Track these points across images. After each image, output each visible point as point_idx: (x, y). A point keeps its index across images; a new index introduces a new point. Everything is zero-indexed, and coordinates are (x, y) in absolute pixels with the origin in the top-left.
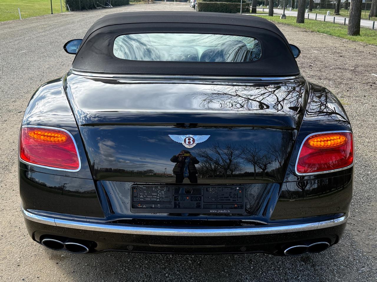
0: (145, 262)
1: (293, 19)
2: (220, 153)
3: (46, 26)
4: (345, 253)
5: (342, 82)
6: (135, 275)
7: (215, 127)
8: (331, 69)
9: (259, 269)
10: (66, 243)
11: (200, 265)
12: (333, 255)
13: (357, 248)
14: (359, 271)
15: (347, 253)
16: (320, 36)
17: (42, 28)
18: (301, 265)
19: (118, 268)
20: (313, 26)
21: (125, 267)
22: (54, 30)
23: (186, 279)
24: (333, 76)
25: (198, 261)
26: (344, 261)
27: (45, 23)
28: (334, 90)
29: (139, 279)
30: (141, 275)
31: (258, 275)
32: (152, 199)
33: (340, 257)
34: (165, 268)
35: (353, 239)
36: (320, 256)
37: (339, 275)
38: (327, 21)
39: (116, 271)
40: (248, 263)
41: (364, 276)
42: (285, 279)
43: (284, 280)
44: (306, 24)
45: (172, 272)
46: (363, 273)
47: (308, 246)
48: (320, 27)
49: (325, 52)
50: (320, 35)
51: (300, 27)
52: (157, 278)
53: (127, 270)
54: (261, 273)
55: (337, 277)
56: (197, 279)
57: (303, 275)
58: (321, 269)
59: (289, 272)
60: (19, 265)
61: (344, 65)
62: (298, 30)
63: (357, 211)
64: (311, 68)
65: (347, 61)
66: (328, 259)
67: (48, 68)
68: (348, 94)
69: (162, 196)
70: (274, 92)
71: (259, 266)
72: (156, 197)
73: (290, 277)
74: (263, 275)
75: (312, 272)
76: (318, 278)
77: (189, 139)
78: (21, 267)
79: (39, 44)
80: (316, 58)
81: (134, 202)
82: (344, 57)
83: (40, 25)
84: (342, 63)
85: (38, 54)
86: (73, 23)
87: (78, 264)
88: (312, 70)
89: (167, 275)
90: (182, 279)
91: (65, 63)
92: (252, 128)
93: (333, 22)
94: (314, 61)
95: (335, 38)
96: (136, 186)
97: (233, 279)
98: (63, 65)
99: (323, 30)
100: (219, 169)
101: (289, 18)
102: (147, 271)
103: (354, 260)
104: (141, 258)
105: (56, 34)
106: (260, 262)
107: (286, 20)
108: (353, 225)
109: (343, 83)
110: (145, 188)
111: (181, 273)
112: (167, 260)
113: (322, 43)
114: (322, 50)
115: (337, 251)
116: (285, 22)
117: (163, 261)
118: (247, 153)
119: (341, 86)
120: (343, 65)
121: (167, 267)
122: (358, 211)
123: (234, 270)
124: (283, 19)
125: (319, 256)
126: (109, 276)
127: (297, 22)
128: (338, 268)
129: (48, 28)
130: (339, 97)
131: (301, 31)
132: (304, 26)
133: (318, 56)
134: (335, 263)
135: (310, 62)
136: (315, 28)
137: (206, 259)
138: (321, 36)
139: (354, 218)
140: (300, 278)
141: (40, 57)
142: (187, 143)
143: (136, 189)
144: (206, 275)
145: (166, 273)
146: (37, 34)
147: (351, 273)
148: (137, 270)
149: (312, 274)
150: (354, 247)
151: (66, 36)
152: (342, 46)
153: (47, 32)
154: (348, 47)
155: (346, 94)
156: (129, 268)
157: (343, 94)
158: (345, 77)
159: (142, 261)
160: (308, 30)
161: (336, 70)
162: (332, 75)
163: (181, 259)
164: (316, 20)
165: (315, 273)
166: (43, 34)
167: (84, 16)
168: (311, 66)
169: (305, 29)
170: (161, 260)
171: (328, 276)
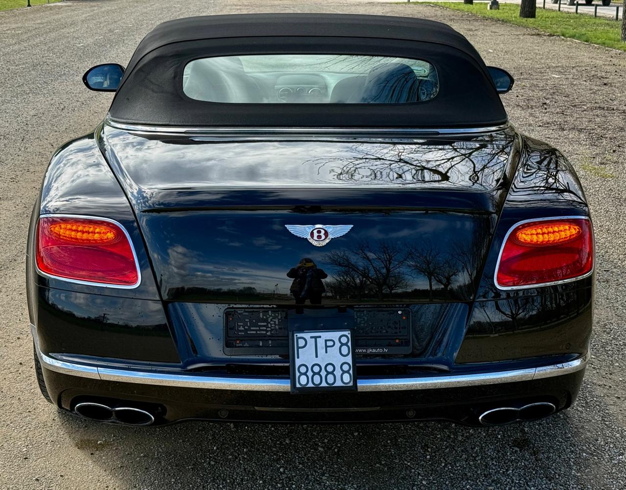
0: (244, 450)
1: (514, 10)
2: (371, 258)
3: (20, 32)
4: (591, 433)
5: (604, 135)
6: (228, 471)
7: (361, 211)
8: (585, 110)
9: (440, 459)
10: (117, 409)
11: (339, 455)
12: (570, 435)
13: (613, 425)
14: (613, 461)
15: (593, 433)
16: (566, 43)
17: (13, 36)
18: (513, 453)
19: (197, 460)
20: (554, 22)
21: (210, 459)
22: (38, 40)
23: (314, 475)
24: (587, 123)
25: (335, 448)
26: (589, 446)
27: (17, 25)
28: (588, 151)
29: (235, 476)
30: (238, 471)
31: (438, 469)
32: (258, 332)
33: (581, 439)
34: (279, 459)
35: (607, 411)
36: (547, 438)
37: (578, 467)
38: (582, 12)
39: (193, 465)
40: (421, 450)
41: (621, 469)
42: (484, 474)
43: (483, 476)
44: (539, 19)
45: (290, 465)
46: (620, 464)
47: (519, 409)
48: (566, 26)
49: (574, 76)
50: (567, 41)
51: (526, 27)
52: (264, 474)
53: (212, 463)
54: (443, 465)
55: (575, 470)
56: (334, 476)
57: (517, 468)
58: (548, 458)
59: (493, 464)
60: (27, 458)
61: (611, 101)
62: (523, 33)
63: (617, 364)
64: (546, 109)
65: (616, 95)
66: (561, 442)
67: (35, 115)
68: (615, 158)
69: (275, 326)
70: (469, 156)
71: (440, 454)
72: (265, 328)
73: (493, 471)
74: (447, 469)
75: (531, 463)
76: (542, 471)
77: (319, 232)
78: (31, 461)
79: (11, 67)
80: (556, 89)
81: (229, 337)
82: (611, 86)
83: (7, 30)
84: (606, 98)
85: (11, 89)
86: (73, 24)
87: (128, 454)
88: (546, 113)
89: (281, 470)
90: (308, 476)
91: (66, 106)
92: (425, 212)
93: (594, 14)
94: (551, 95)
95: (596, 48)
96: (233, 310)
97: (396, 475)
98: (63, 109)
99: (571, 31)
100: (369, 285)
101: (505, 7)
102: (247, 464)
103: (607, 443)
104: (235, 445)
105: (42, 47)
106: (442, 448)
107: (500, 11)
108: (608, 387)
109: (607, 138)
110: (247, 314)
111: (307, 466)
112: (280, 447)
113: (569, 58)
114: (569, 72)
115: (578, 430)
116: (498, 15)
117: (274, 449)
118: (416, 257)
119: (602, 143)
120: (608, 102)
121: (281, 457)
122: (620, 364)
123: (397, 461)
124: (493, 10)
125: (545, 438)
126: (183, 473)
127: (520, 16)
128: (578, 456)
129: (25, 37)
130: (597, 163)
131: (529, 34)
132: (533, 25)
133: (561, 85)
134: (573, 449)
135: (544, 97)
136: (558, 28)
137: (348, 444)
138: (568, 43)
139: (610, 376)
140: (511, 471)
141: (17, 94)
142: (315, 238)
143: (232, 316)
144: (348, 470)
145: (280, 467)
146: (4, 48)
147: (600, 463)
148: (230, 464)
149: (532, 465)
150: (607, 423)
151: (62, 51)
152: (607, 63)
153: (25, 45)
154: (620, 65)
155: (610, 157)
156: (217, 460)
157: (605, 158)
158: (611, 125)
159: (238, 449)
160: (543, 32)
161: (594, 111)
162: (585, 121)
163: (305, 445)
164: (559, 10)
165: (536, 464)
166: (16, 47)
167: (94, 10)
168: (545, 104)
169: (537, 29)
170: (270, 448)
171: (559, 469)
